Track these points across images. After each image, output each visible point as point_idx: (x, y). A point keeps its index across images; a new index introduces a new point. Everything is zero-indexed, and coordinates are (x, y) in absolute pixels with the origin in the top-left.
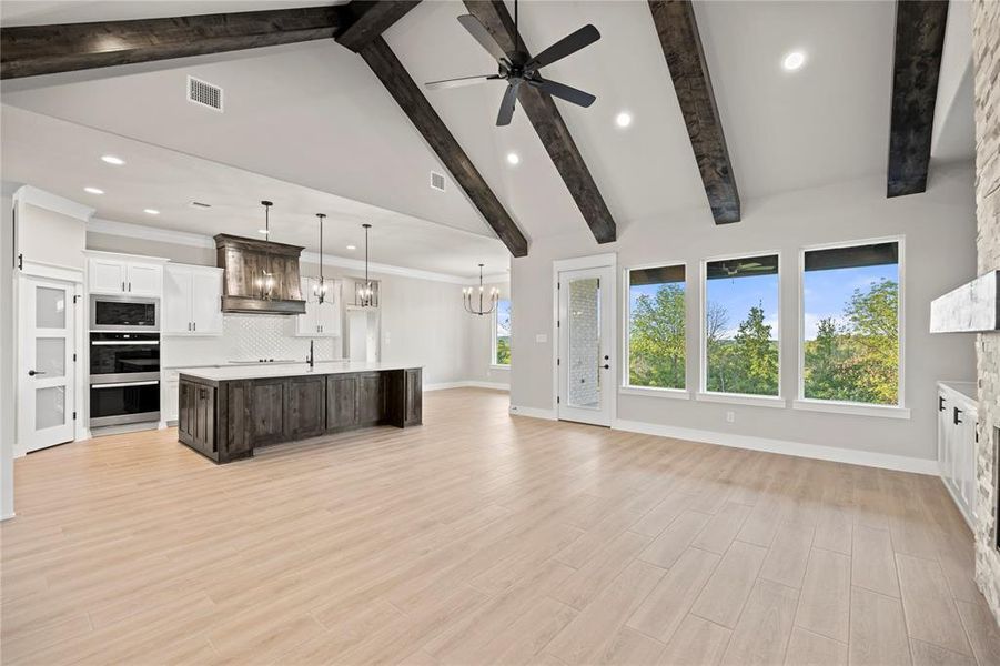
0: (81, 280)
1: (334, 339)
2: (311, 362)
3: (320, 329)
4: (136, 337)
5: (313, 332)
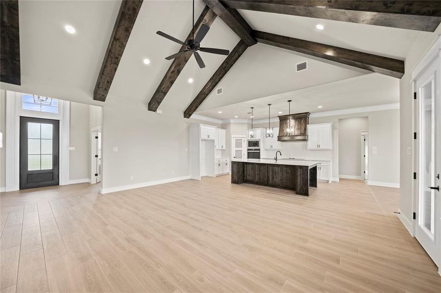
0: (245, 137)
2: (276, 159)
3: (319, 146)
4: (255, 150)
5: (315, 147)
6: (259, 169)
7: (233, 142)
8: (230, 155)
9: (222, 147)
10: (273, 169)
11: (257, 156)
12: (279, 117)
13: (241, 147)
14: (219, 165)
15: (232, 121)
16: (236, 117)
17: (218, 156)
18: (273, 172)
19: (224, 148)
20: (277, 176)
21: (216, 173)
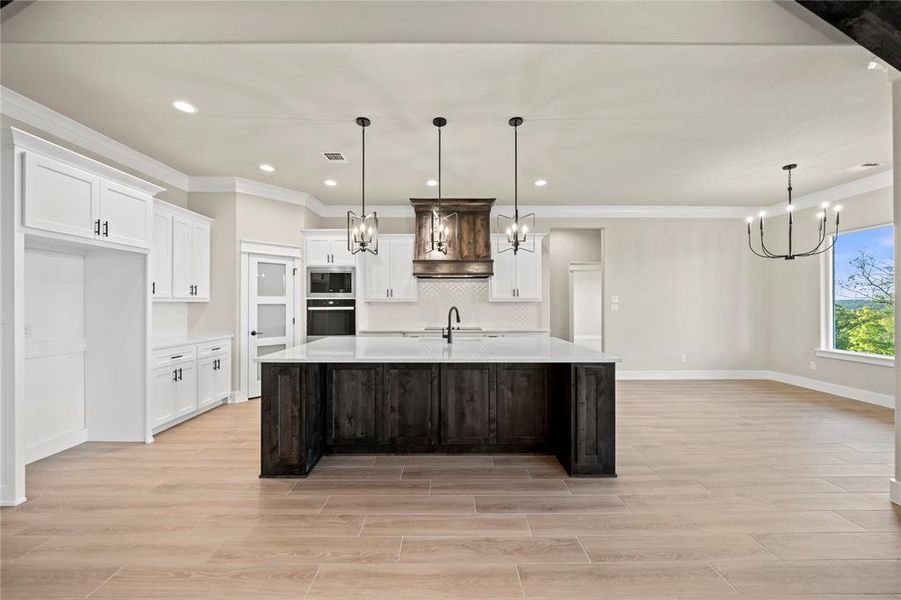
0: (299, 256)
1: (539, 304)
2: (448, 338)
3: (515, 293)
4: (338, 303)
5: (509, 297)
6: (402, 385)
7: (248, 274)
8: (232, 324)
9: (194, 290)
10: (462, 381)
11: (346, 324)
12: (413, 200)
13: (282, 293)
14: (178, 375)
15: (241, 187)
16: (267, 168)
17: (166, 335)
18: (460, 391)
19: (204, 294)
20: (478, 405)
21: (161, 419)
